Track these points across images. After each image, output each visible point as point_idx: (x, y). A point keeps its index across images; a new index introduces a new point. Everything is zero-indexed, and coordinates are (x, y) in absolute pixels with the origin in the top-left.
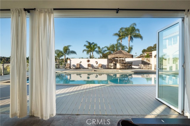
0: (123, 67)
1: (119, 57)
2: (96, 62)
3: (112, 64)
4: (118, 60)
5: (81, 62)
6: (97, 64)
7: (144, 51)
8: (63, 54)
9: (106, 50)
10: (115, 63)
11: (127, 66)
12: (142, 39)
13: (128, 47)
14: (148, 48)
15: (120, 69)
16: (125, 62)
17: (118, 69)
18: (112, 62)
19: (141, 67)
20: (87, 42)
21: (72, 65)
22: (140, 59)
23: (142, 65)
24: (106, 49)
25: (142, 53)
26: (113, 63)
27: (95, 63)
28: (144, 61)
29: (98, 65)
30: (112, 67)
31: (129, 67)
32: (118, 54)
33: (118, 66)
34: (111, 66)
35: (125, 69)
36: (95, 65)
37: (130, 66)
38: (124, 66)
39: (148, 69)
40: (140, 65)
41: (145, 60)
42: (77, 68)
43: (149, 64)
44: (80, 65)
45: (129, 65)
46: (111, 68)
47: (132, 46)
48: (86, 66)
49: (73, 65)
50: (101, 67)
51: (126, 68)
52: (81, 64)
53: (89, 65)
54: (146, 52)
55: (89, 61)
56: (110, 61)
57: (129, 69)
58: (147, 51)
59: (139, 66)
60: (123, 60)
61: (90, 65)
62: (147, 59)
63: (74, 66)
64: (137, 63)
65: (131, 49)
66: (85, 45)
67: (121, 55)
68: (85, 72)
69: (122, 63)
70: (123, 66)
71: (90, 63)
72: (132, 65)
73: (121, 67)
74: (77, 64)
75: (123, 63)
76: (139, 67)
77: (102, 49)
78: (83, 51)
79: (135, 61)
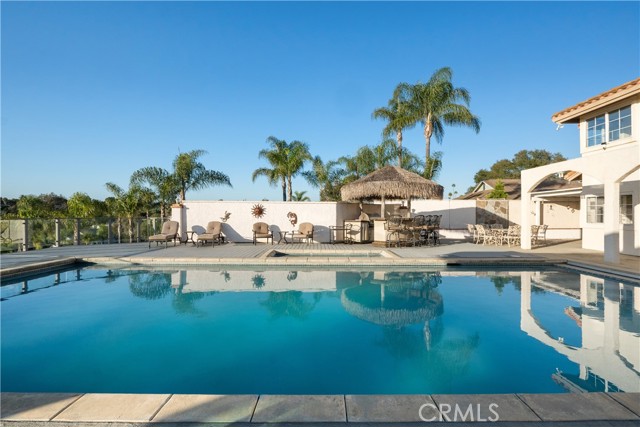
0: (402, 236)
1: (382, 194)
2: (291, 215)
3: (356, 225)
4: (380, 206)
5: (227, 216)
6: (295, 222)
7: (482, 177)
9: (341, 172)
10: (367, 218)
11: (415, 230)
12: (478, 128)
13: (425, 160)
14: (496, 168)
15: (389, 245)
16: (408, 216)
17: (379, 245)
18: (355, 218)
19: (475, 236)
20: (271, 142)
21: (189, 229)
22: (472, 204)
23: (481, 229)
24: (344, 166)
25: (474, 185)
26: (361, 219)
27: (288, 220)
28: (484, 210)
29: (297, 227)
30: (357, 238)
31: (426, 237)
32: (378, 183)
33: (381, 231)
34: (353, 233)
35: (410, 245)
36: (286, 227)
37: (431, 230)
38: (405, 233)
39: (505, 243)
40: (470, 227)
41: (490, 207)
42: (205, 243)
43: (506, 224)
44: (224, 227)
45: (425, 227)
46: (351, 242)
47: (439, 154)
48: (248, 234)
49: (193, 228)
50: (311, 236)
51: (414, 240)
52: (228, 222)
53: (259, 229)
54: (490, 181)
55: (259, 211)
56: (349, 211)
57: (424, 243)
58: (492, 178)
59: (467, 229)
60: (402, 208)
61: (263, 229)
62: (497, 204)
63: (197, 230)
64: (456, 220)
65: (434, 164)
66: (263, 153)
67: (391, 188)
69: (395, 221)
70: (400, 231)
71: (266, 219)
72: (439, 228)
73: (394, 238)
74: (212, 226)
75: (399, 221)
76: (468, 235)
77: (328, 167)
78: (255, 175)
79: (450, 211)
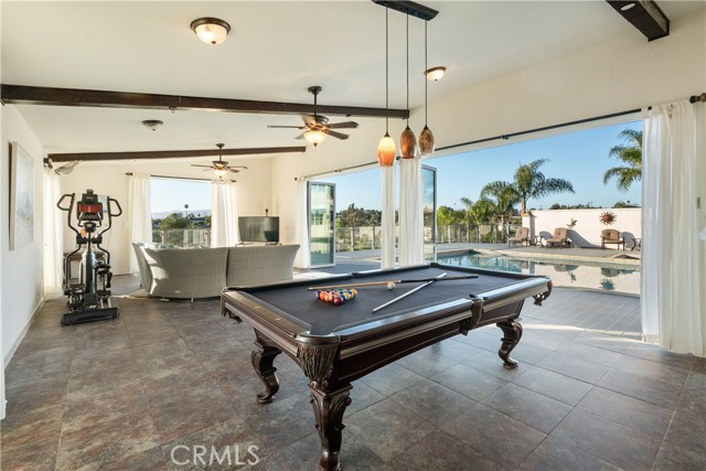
5: (574, 223)
8: (517, 193)
20: (627, 136)
21: (537, 234)
42: (553, 245)
44: (570, 233)
48: (596, 240)
49: (541, 233)
52: (574, 228)
53: (607, 236)
55: (609, 219)
61: (612, 236)
63: (544, 235)
66: (615, 150)
68: (593, 259)
71: (617, 226)
74: (558, 231)
78: (607, 176)
